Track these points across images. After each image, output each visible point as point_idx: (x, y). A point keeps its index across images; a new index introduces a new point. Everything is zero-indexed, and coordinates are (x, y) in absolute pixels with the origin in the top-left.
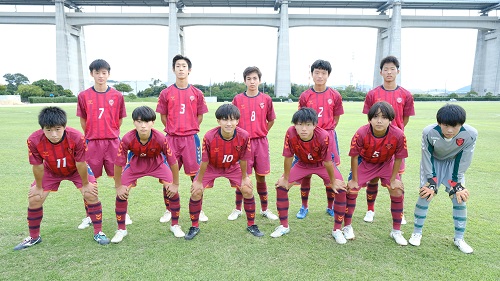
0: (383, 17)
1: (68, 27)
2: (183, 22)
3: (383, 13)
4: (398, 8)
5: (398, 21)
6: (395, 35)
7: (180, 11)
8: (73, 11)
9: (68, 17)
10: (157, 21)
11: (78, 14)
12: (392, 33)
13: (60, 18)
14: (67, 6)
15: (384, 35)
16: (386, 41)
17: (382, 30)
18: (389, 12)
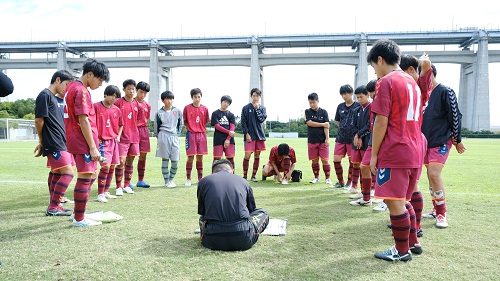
0: (466, 52)
1: (160, 69)
2: (263, 62)
3: (466, 49)
4: (484, 43)
5: (484, 55)
6: (481, 71)
7: (260, 52)
8: (164, 54)
9: (160, 60)
10: (238, 62)
11: (168, 58)
12: (477, 69)
13: (154, 61)
14: (160, 51)
15: (468, 71)
16: (471, 77)
17: (465, 66)
18: (474, 48)
